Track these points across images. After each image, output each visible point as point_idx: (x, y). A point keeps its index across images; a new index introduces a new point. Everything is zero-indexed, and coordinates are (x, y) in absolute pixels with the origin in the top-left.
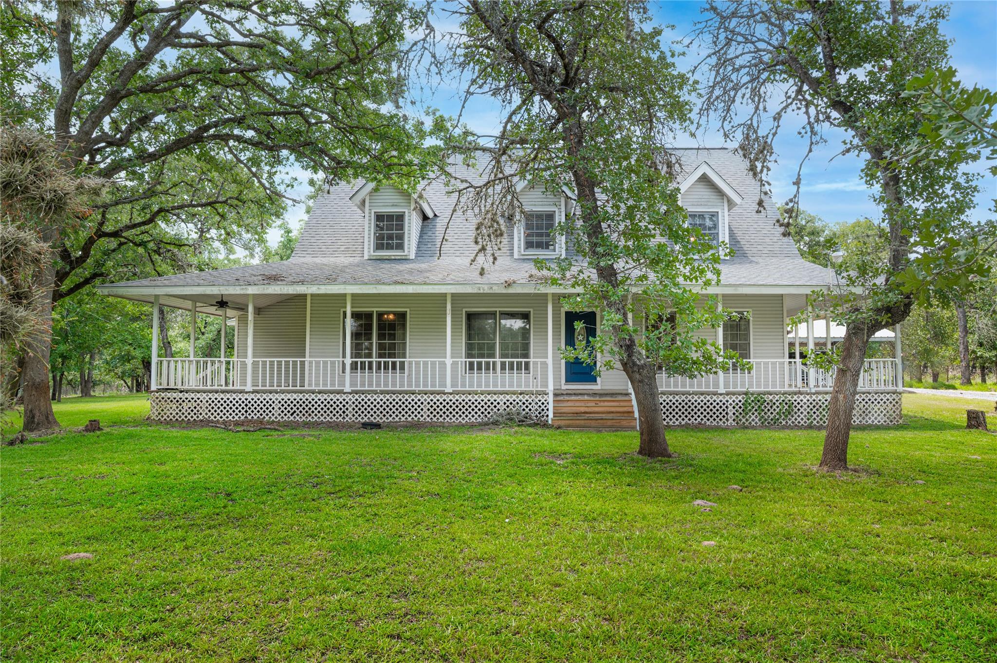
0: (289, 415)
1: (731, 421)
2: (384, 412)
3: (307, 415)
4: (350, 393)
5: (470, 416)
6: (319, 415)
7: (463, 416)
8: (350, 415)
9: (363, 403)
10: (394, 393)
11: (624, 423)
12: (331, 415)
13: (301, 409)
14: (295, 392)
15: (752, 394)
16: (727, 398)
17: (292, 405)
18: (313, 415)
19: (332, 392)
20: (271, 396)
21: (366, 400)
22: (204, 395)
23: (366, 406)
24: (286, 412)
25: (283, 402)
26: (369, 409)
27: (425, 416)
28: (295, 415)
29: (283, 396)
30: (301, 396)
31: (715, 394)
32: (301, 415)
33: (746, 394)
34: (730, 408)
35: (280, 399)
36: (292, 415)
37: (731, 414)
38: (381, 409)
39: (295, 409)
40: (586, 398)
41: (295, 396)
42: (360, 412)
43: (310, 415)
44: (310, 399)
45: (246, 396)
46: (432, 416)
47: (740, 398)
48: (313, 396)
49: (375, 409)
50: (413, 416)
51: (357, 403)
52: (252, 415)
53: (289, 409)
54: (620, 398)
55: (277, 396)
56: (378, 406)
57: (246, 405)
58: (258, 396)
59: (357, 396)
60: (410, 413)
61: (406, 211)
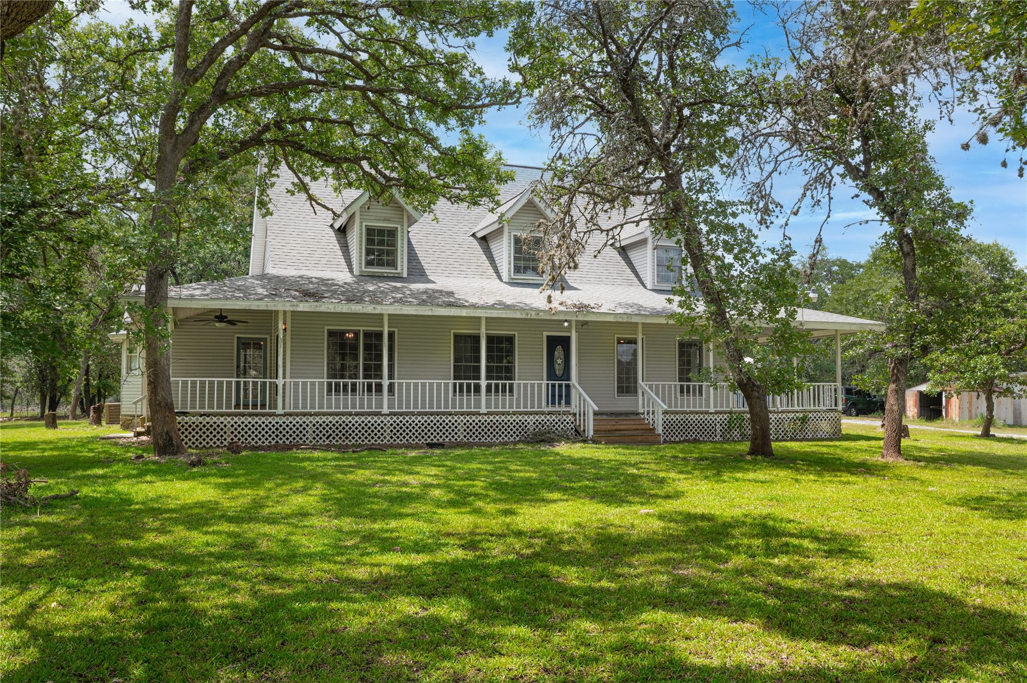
0: (324, 438)
1: (718, 436)
2: (423, 434)
3: (343, 438)
4: (388, 415)
5: (503, 436)
6: (357, 438)
7: (497, 436)
8: (388, 438)
9: (401, 425)
10: (432, 414)
11: (651, 439)
12: (369, 438)
13: (337, 432)
14: (331, 414)
15: (735, 413)
16: (716, 417)
17: (327, 428)
18: (350, 438)
19: (369, 414)
20: (304, 419)
21: (404, 421)
22: (229, 419)
23: (404, 428)
24: (321, 435)
25: (317, 425)
26: (407, 431)
27: (462, 437)
28: (331, 438)
29: (317, 419)
30: (337, 418)
31: (707, 413)
32: (337, 438)
33: (730, 413)
34: (718, 425)
35: (314, 422)
36: (327, 438)
37: (718, 430)
38: (420, 431)
39: (331, 432)
40: (604, 417)
41: (331, 419)
42: (398, 434)
43: (347, 438)
44: (347, 422)
45: (277, 419)
46: (468, 436)
47: (725, 416)
48: (350, 419)
49: (413, 431)
50: (450, 437)
51: (395, 425)
52: (284, 439)
53: (324, 432)
54: (632, 417)
55: (311, 419)
56: (417, 428)
57: (277, 429)
58: (291, 419)
59: (395, 418)
60: (447, 434)
61: (399, 226)
